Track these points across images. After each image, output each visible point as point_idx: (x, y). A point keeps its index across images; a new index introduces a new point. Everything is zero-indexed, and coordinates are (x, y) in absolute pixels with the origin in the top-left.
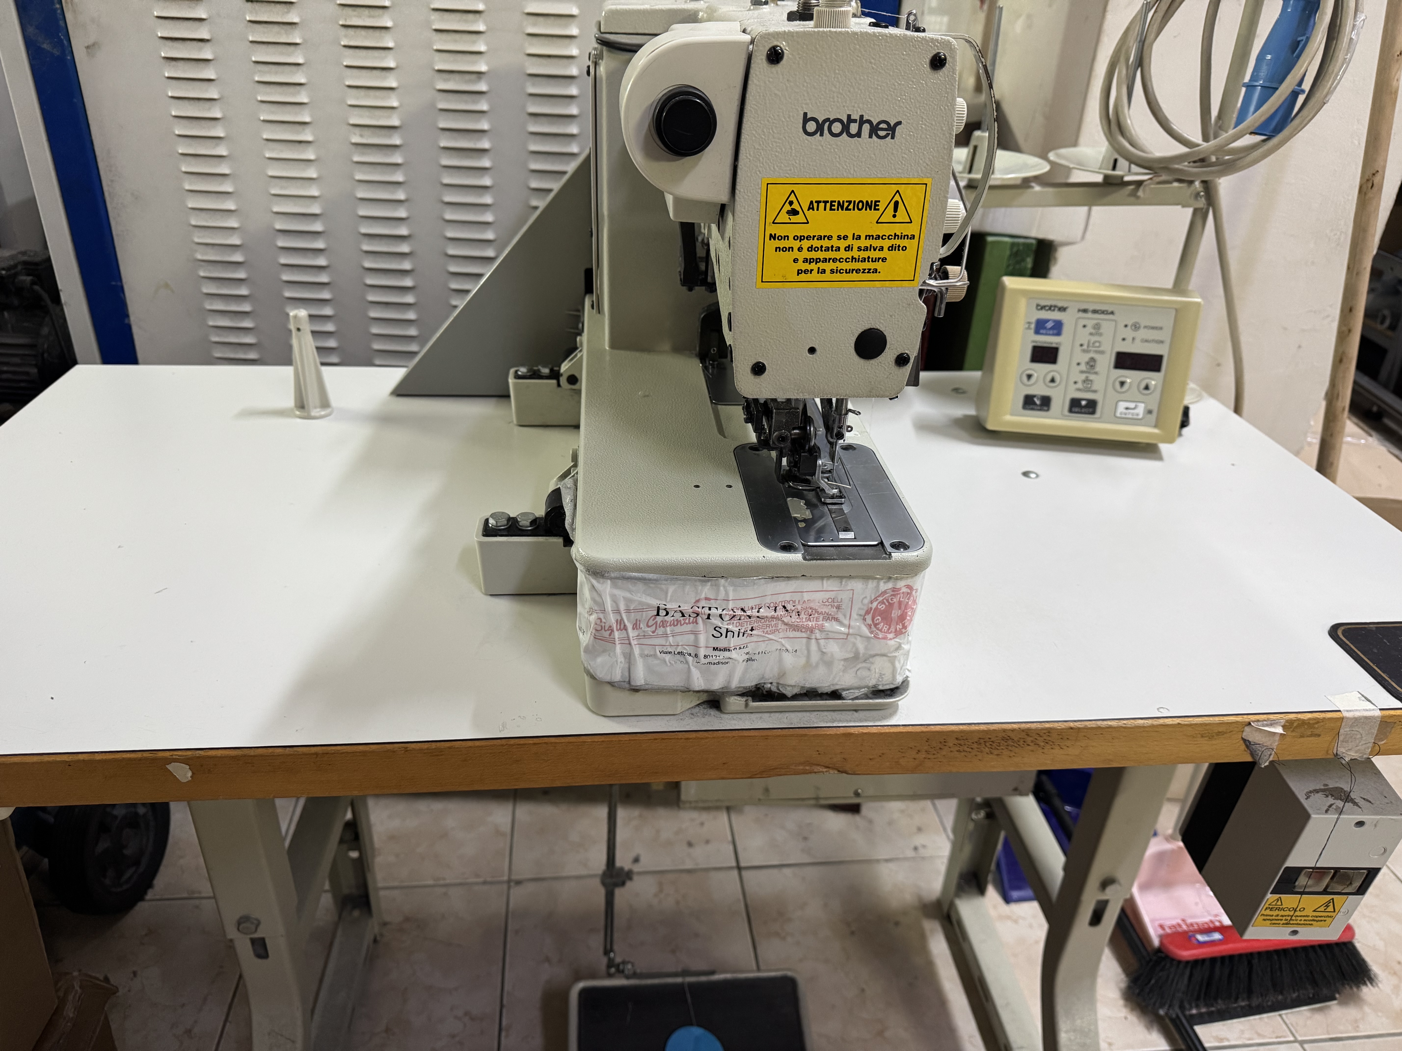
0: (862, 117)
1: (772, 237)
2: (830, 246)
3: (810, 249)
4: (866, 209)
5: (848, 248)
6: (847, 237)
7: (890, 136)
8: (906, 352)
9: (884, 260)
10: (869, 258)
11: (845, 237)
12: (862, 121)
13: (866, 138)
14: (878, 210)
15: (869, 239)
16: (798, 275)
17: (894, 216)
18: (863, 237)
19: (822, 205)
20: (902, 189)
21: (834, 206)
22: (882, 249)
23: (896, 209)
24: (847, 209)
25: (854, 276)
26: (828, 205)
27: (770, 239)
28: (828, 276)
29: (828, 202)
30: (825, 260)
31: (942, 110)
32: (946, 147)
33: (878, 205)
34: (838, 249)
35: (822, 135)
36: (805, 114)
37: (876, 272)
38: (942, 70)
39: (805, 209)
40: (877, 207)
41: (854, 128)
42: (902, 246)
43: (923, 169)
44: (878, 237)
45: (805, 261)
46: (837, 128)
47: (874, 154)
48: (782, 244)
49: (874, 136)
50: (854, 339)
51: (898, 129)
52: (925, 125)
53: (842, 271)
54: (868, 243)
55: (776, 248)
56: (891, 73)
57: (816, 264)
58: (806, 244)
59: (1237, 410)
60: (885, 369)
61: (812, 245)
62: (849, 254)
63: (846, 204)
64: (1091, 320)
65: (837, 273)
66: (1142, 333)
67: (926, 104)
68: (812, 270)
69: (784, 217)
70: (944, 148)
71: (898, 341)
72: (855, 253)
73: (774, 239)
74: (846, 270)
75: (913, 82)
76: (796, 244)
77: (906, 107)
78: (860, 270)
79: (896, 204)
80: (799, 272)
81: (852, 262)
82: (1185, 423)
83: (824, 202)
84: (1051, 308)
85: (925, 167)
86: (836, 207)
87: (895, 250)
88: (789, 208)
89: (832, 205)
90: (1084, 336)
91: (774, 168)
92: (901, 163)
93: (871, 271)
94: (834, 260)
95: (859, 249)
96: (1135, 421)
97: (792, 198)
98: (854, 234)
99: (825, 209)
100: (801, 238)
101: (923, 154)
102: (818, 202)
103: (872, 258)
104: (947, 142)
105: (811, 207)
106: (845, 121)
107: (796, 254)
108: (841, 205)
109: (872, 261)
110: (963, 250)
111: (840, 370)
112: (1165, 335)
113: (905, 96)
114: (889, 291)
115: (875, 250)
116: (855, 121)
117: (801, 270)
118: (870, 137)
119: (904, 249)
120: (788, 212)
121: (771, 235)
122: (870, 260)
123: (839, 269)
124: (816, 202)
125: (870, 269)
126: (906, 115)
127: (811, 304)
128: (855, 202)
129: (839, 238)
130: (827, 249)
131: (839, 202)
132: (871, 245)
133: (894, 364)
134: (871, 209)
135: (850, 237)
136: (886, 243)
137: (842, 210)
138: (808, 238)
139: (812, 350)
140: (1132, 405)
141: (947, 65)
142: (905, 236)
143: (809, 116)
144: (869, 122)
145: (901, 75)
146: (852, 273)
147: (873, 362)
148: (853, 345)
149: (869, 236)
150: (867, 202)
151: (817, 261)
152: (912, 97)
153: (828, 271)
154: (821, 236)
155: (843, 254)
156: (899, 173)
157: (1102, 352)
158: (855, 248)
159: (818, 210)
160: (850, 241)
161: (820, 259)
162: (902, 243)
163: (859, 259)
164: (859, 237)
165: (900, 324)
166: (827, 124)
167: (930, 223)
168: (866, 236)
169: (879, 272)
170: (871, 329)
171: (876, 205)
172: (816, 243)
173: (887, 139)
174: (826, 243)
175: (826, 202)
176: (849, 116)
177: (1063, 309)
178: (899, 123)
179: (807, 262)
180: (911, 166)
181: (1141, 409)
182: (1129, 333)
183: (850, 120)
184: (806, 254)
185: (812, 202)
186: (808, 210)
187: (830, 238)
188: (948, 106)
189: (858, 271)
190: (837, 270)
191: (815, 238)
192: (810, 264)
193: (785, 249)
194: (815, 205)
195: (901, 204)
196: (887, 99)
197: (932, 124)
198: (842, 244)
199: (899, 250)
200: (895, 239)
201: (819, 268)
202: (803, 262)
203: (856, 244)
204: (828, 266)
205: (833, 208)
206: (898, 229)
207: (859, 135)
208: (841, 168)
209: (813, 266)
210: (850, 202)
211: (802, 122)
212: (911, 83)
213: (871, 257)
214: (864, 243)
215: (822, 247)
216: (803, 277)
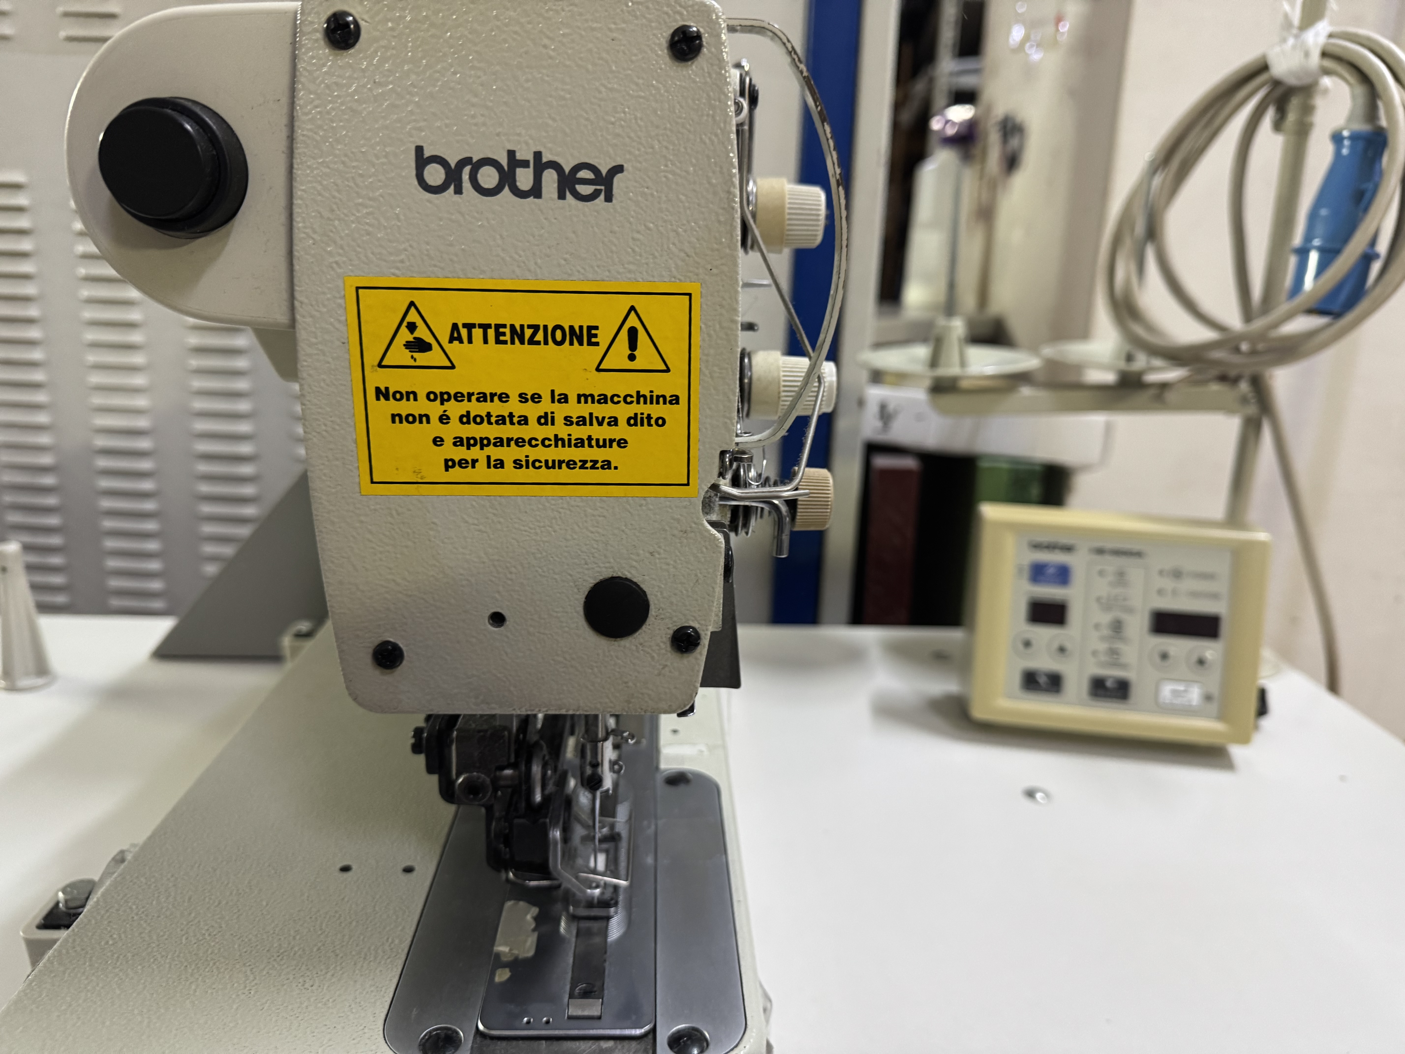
0: (538, 155)
1: (382, 394)
2: (506, 414)
3: (466, 419)
4: (571, 343)
5: (545, 419)
6: (540, 397)
7: (602, 196)
8: (692, 624)
9: (622, 443)
10: (590, 438)
11: (536, 398)
12: (540, 165)
13: (552, 199)
14: (597, 344)
15: (586, 402)
16: (447, 470)
17: (632, 358)
18: (573, 398)
19: (478, 333)
20: (640, 303)
21: (504, 334)
22: (614, 421)
23: (633, 344)
24: (532, 342)
25: (564, 474)
26: (491, 333)
27: (378, 399)
28: (509, 473)
29: (489, 326)
30: (499, 442)
31: (705, 143)
32: (722, 219)
33: (596, 336)
34: (524, 420)
35: (459, 191)
36: (419, 150)
37: (609, 468)
38: (696, 63)
39: (444, 340)
40: (594, 340)
41: (524, 178)
42: (654, 416)
43: (680, 263)
44: (603, 399)
45: (458, 442)
46: (489, 177)
47: (574, 232)
48: (404, 408)
49: (568, 195)
50: (581, 597)
51: (618, 180)
52: (674, 173)
53: (537, 464)
54: (584, 410)
55: (393, 416)
56: (590, 67)
57: (482, 449)
58: (455, 409)
59: (1333, 685)
60: (653, 658)
61: (468, 412)
62: (548, 431)
63: (528, 333)
64: (1111, 564)
65: (527, 467)
66: (1188, 584)
67: (671, 130)
68: (474, 462)
69: (400, 355)
70: (719, 222)
71: (672, 603)
72: (562, 431)
73: (387, 398)
74: (547, 461)
75: (637, 84)
76: (435, 410)
77: (629, 137)
78: (575, 463)
79: (633, 333)
80: (449, 464)
81: (556, 446)
82: (1262, 709)
83: (481, 326)
84: (1051, 547)
85: (683, 260)
86: (508, 337)
87: (642, 425)
88: (410, 338)
89: (498, 334)
90: (1103, 588)
91: (366, 257)
92: (634, 251)
93: (599, 465)
94: (520, 442)
95: (568, 421)
96: (1188, 711)
97: (413, 316)
98: (553, 392)
99: (486, 341)
100: (444, 397)
101: (677, 233)
102: (469, 327)
103: (598, 440)
104: (724, 209)
105: (455, 336)
106: (504, 162)
107: (436, 428)
108: (517, 334)
109: (598, 446)
110: (803, 434)
111: (560, 659)
112: (1221, 586)
113: (624, 112)
114: (641, 505)
115: (600, 424)
116: (525, 164)
117: (452, 460)
118: (562, 196)
119: (661, 422)
120: (408, 345)
121: (378, 390)
122: (594, 443)
123: (531, 460)
124: (465, 325)
125: (595, 462)
126: (630, 153)
127: (481, 527)
128: (545, 327)
129: (523, 398)
130: (501, 420)
131: (512, 326)
132: (591, 414)
133: (669, 648)
134: (581, 343)
135: (546, 397)
136: (623, 412)
137: (522, 342)
138: (458, 397)
139: (498, 619)
140: (1181, 688)
141: (705, 50)
142: (658, 397)
143: (427, 154)
144: (555, 165)
145: (612, 72)
146: (560, 468)
147: (627, 643)
148: (581, 609)
149: (586, 396)
150: (571, 328)
151: (484, 443)
152: (639, 115)
153: (509, 464)
154: (485, 394)
155: (534, 430)
156: (630, 271)
157: (1130, 610)
158: (559, 420)
159: (470, 341)
160: (546, 406)
161: (488, 439)
162: (656, 410)
163: (570, 440)
164: (564, 399)
165: (672, 570)
166: (467, 170)
167: (707, 372)
168: (579, 396)
169: (616, 468)
170: (613, 578)
171: (590, 336)
172: (477, 408)
173: (597, 201)
174: (496, 408)
175: (485, 327)
176: (511, 154)
177: (1068, 549)
178: (618, 169)
179: (462, 445)
180: (655, 257)
181: (1195, 695)
182: (1168, 584)
183: (514, 162)
184: (455, 429)
185: (455, 327)
186: (451, 341)
187: (503, 398)
188: (716, 135)
189: (571, 464)
190: (527, 461)
191: (474, 398)
192: (468, 448)
193: (411, 419)
194: (464, 332)
195: (642, 334)
196: (587, 119)
197: (687, 172)
198: (532, 411)
199: (650, 425)
200: (638, 402)
201: (489, 457)
202: (455, 444)
203: (560, 411)
204: (509, 454)
205: (502, 338)
206: (645, 384)
207: (536, 191)
208: (508, 259)
209: (475, 452)
210: (536, 328)
211: (413, 164)
212: (634, 87)
213: (594, 437)
214: (575, 409)
215: (489, 415)
216: (457, 474)
